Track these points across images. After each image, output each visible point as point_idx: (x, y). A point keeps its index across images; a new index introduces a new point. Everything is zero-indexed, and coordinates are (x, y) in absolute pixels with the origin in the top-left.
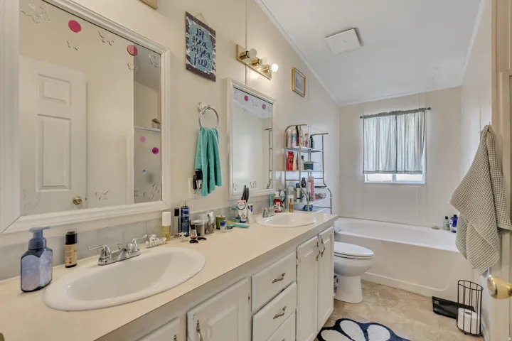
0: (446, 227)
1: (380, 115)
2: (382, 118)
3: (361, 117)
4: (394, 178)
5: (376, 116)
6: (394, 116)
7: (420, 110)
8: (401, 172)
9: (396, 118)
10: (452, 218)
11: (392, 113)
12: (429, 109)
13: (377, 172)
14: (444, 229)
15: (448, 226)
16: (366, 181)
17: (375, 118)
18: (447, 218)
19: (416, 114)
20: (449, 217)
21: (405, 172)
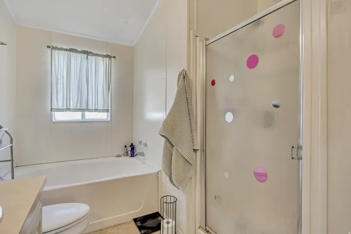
0: (126, 154)
1: (71, 50)
2: (73, 54)
3: (48, 47)
4: (83, 116)
5: (66, 50)
6: (86, 55)
7: (107, 56)
8: (91, 111)
9: (87, 57)
10: (130, 146)
11: (84, 52)
12: (114, 57)
13: (68, 109)
14: (124, 156)
15: (127, 152)
16: (53, 120)
17: (66, 53)
18: (126, 147)
19: (105, 59)
20: (128, 146)
21: (96, 110)
